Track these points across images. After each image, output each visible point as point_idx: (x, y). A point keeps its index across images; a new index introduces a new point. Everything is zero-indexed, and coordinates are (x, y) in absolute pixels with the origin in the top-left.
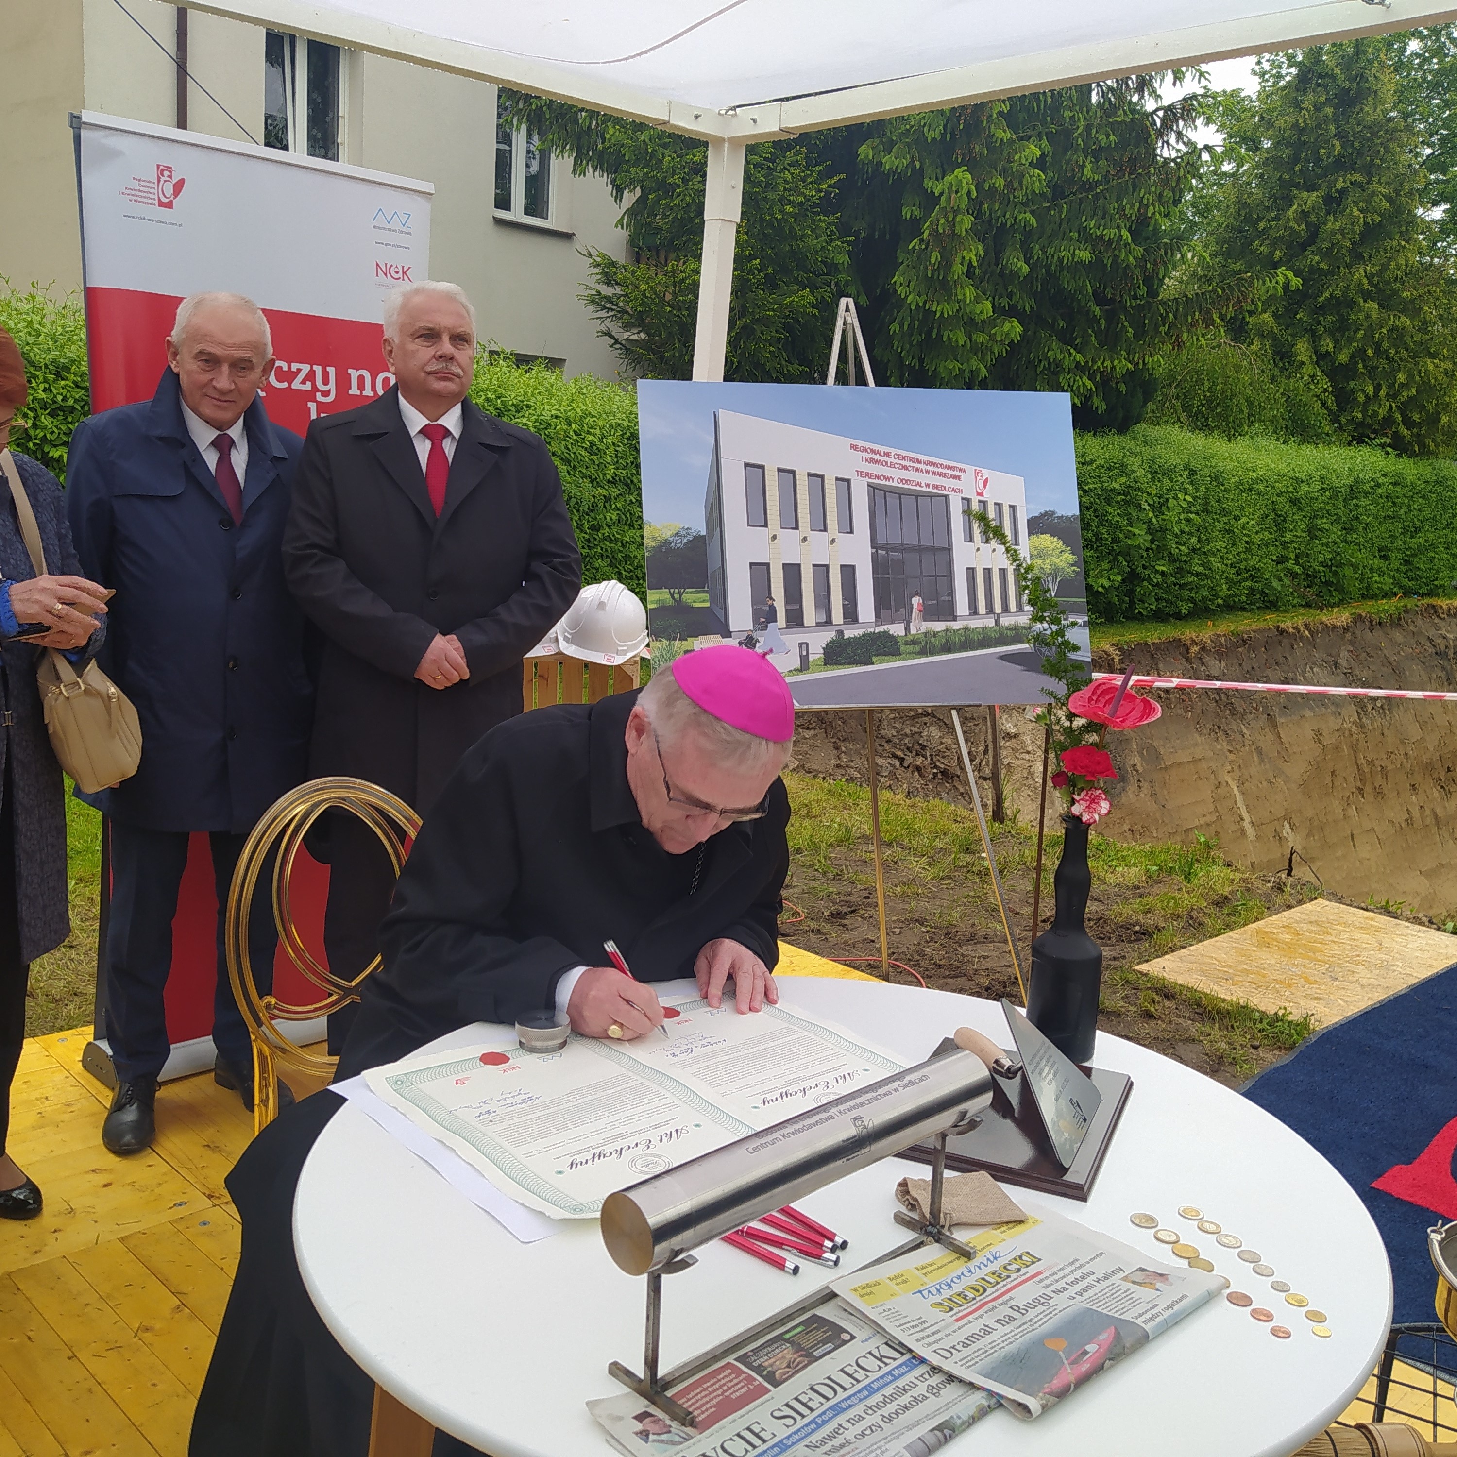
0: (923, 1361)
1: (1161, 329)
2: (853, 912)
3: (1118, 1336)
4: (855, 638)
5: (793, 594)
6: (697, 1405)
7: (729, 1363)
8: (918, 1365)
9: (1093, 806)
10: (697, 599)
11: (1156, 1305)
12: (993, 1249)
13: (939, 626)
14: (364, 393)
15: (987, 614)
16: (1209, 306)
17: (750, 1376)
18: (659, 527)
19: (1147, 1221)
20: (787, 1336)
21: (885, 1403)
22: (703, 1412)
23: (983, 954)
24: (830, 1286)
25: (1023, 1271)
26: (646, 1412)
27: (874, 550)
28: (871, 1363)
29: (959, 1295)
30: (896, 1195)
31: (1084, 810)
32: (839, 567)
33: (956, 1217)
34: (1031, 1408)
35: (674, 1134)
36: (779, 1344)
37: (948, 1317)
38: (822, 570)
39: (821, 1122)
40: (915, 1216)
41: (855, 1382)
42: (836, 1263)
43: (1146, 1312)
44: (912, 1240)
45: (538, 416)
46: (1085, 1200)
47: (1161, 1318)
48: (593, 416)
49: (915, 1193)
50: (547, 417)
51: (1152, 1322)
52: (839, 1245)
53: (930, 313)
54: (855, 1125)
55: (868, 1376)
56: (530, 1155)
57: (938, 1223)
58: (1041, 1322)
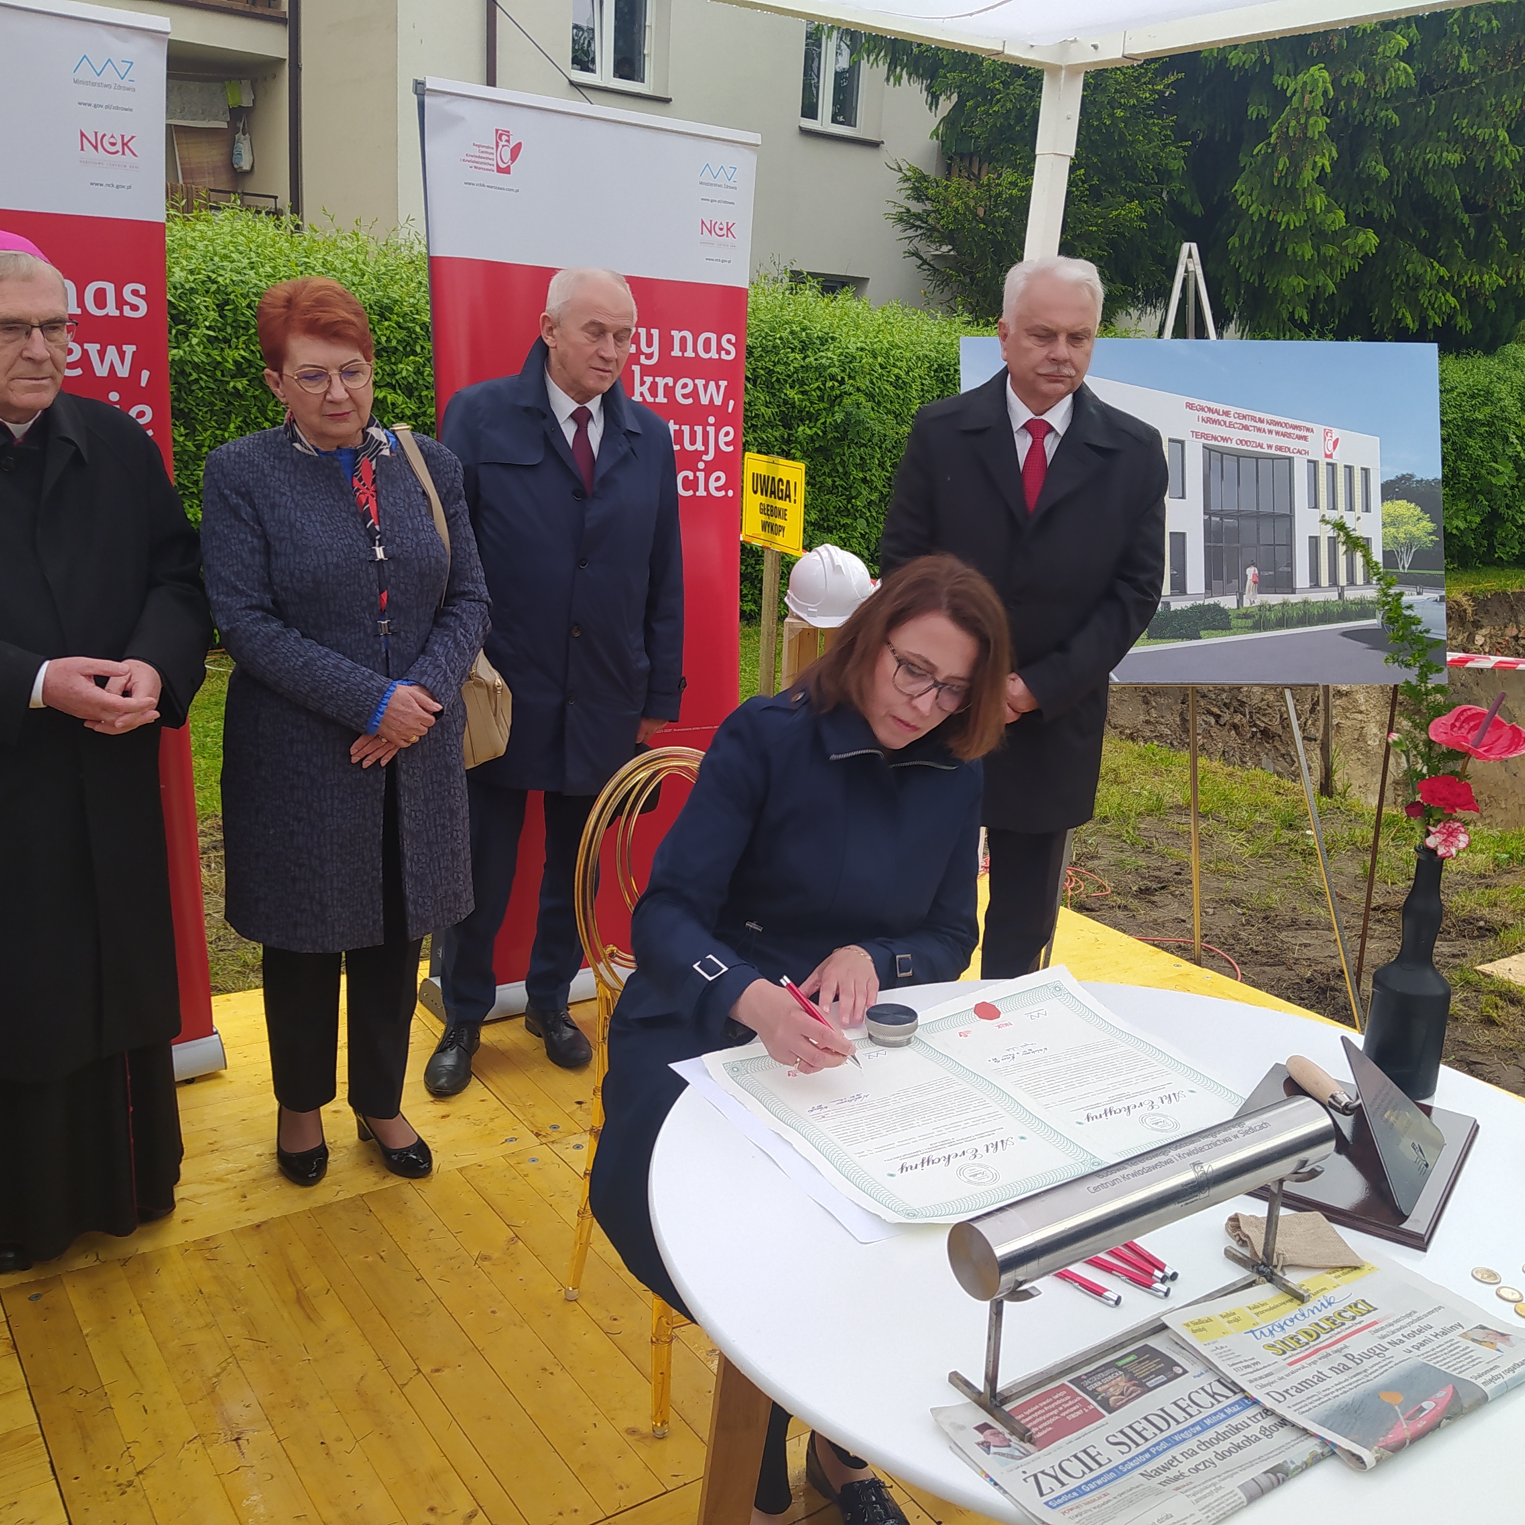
0: (1255, 1402)
2: (1163, 888)
3: (1455, 1396)
4: (1182, 611)
6: (1035, 1422)
7: (1063, 1384)
8: (1250, 1406)
9: (1451, 839)
11: (1496, 1366)
12: (1328, 1294)
13: (1275, 599)
14: (686, 355)
15: (1330, 586)
17: (1084, 1399)
19: (1489, 1276)
20: (1120, 1363)
21: (1218, 1439)
22: (1040, 1430)
23: (1305, 941)
24: (1162, 1318)
25: (1358, 1319)
26: (985, 1424)
27: (1207, 517)
28: (1203, 1399)
29: (1292, 1338)
30: (1226, 1229)
31: (1440, 843)
33: (1290, 1258)
34: (1364, 1459)
35: (1000, 1144)
36: (1112, 1370)
37: (1281, 1360)
39: (1161, 1165)
40: (1246, 1252)
41: (1188, 1417)
42: (1167, 1294)
43: (1486, 1372)
44: (1244, 1278)
45: (843, 349)
46: (1424, 1250)
47: (1501, 1381)
48: (900, 348)
49: (1245, 1229)
50: (852, 350)
51: (1493, 1385)
52: (1169, 1276)
53: (1274, 224)
54: (1194, 1169)
55: (1200, 1412)
56: (862, 1154)
57: (1271, 1264)
58: (1377, 1374)
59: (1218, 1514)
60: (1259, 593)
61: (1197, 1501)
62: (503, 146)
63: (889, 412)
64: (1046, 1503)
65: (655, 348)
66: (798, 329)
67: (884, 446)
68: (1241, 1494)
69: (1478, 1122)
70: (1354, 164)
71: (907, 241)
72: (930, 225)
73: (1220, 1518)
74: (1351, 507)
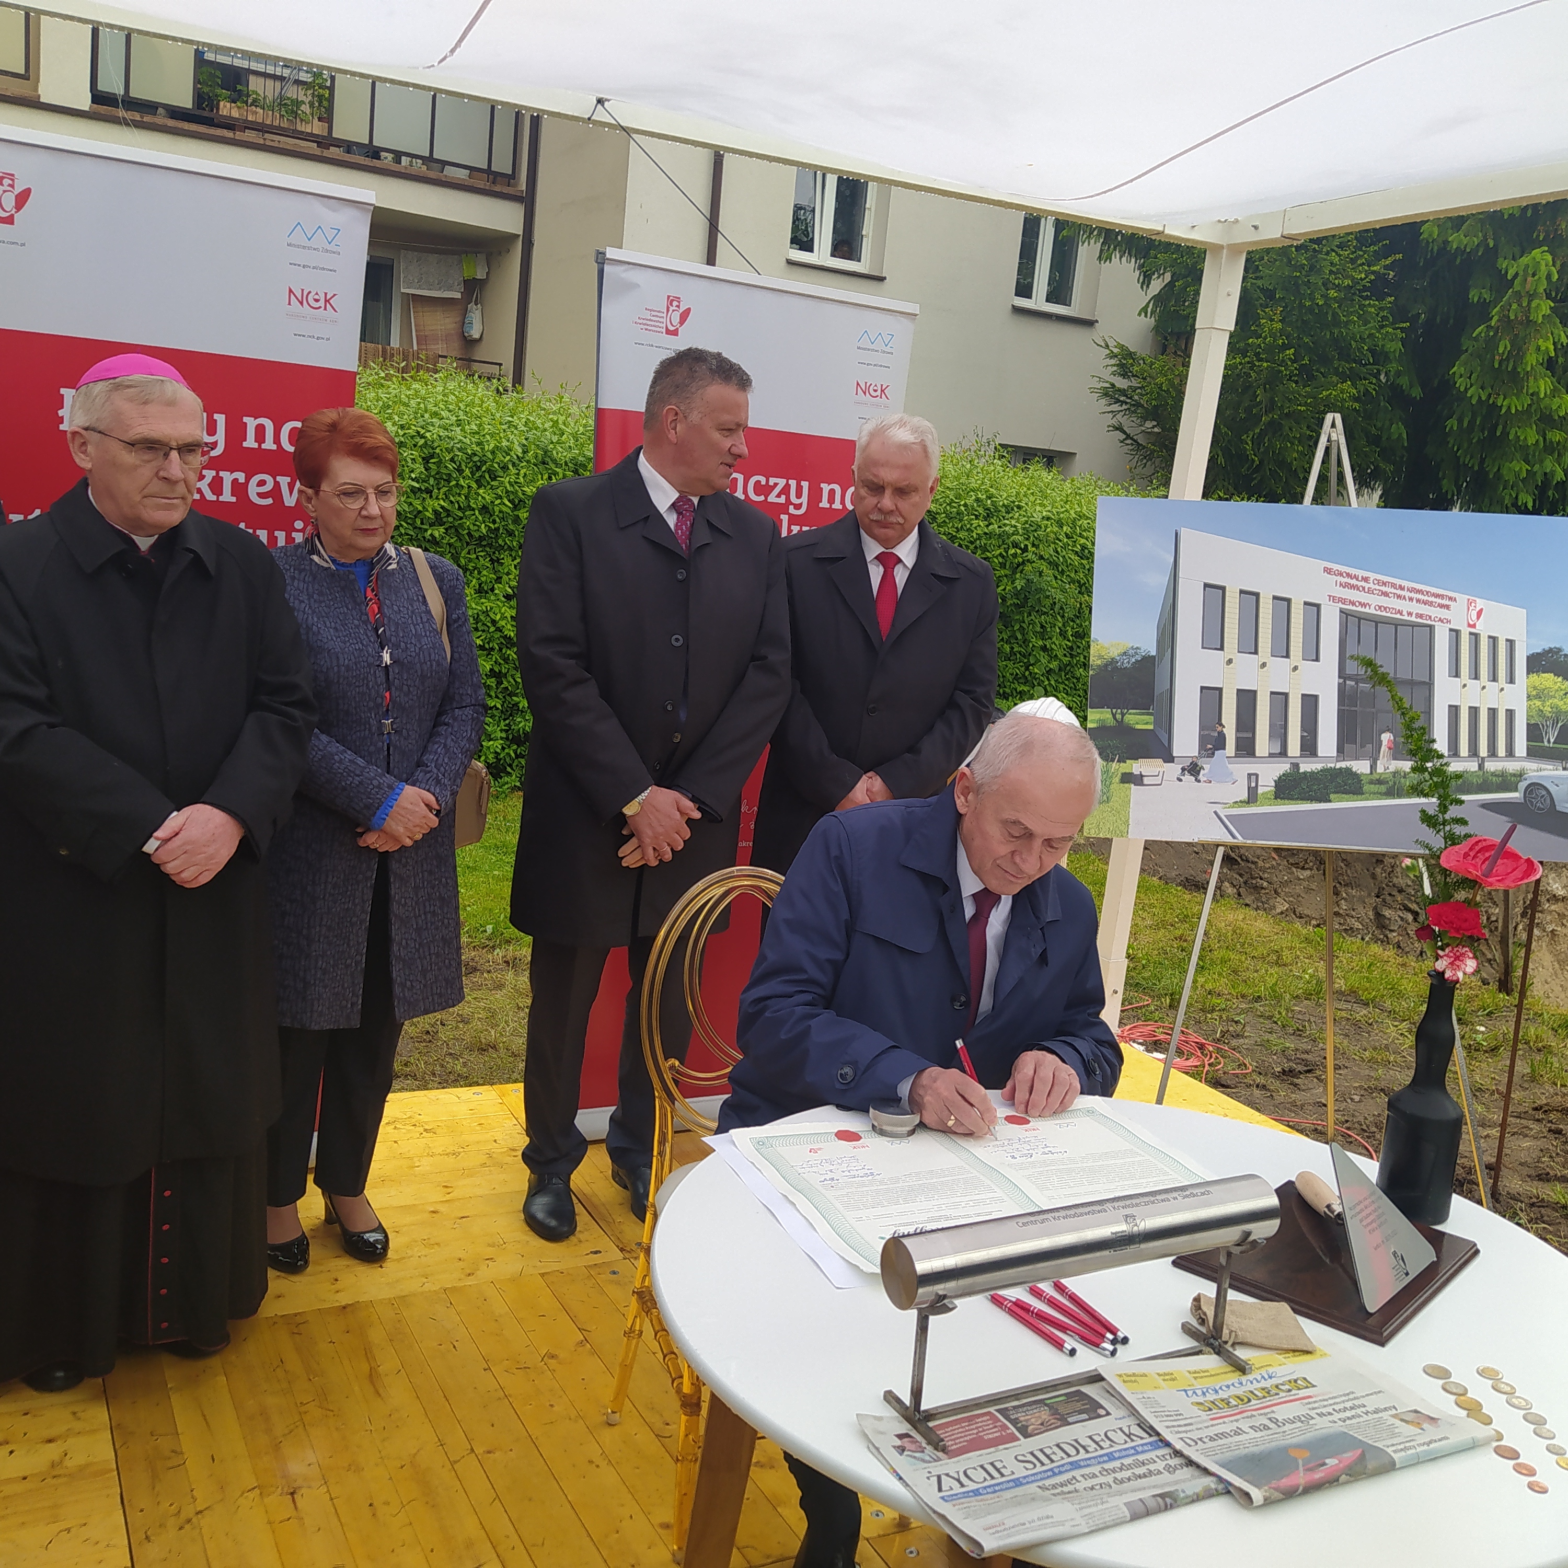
0: (1168, 1444)
2: (1308, 1071)
3: (1363, 1457)
4: (1312, 773)
5: (1246, 721)
6: (952, 1437)
7: (989, 1413)
8: (1161, 1446)
9: (1457, 963)
10: (1139, 721)
12: (1271, 1370)
13: (1410, 766)
14: (833, 506)
15: (1469, 756)
17: (1005, 1425)
18: (1106, 645)
19: (1440, 1372)
20: (1047, 1402)
21: (1121, 1469)
22: (956, 1444)
24: (1099, 1369)
25: (1293, 1392)
27: (1341, 681)
28: (1119, 1437)
29: (1222, 1400)
31: (1448, 967)
32: (1300, 696)
33: (1242, 1336)
34: (1254, 1498)
37: (1205, 1415)
38: (1280, 699)
39: (1094, 1212)
40: (1203, 1330)
41: (1098, 1448)
42: (1113, 1353)
43: (1400, 1444)
44: (1192, 1348)
45: (1028, 517)
46: (1382, 1344)
47: (1413, 1451)
48: (1088, 518)
49: (1204, 1308)
50: (1037, 517)
51: (1403, 1454)
52: (1120, 1339)
53: (1495, 408)
54: (1126, 1221)
55: (1111, 1446)
56: (860, 1219)
57: (1221, 1338)
58: (1294, 1435)
59: (1097, 1522)
60: (1395, 759)
61: (1081, 1509)
63: (1072, 581)
64: (942, 1498)
65: (804, 499)
66: (984, 497)
67: (1066, 615)
68: (1125, 1509)
69: (1479, 1247)
71: (1111, 415)
72: (1136, 401)
73: (1101, 1526)
74: (1494, 679)
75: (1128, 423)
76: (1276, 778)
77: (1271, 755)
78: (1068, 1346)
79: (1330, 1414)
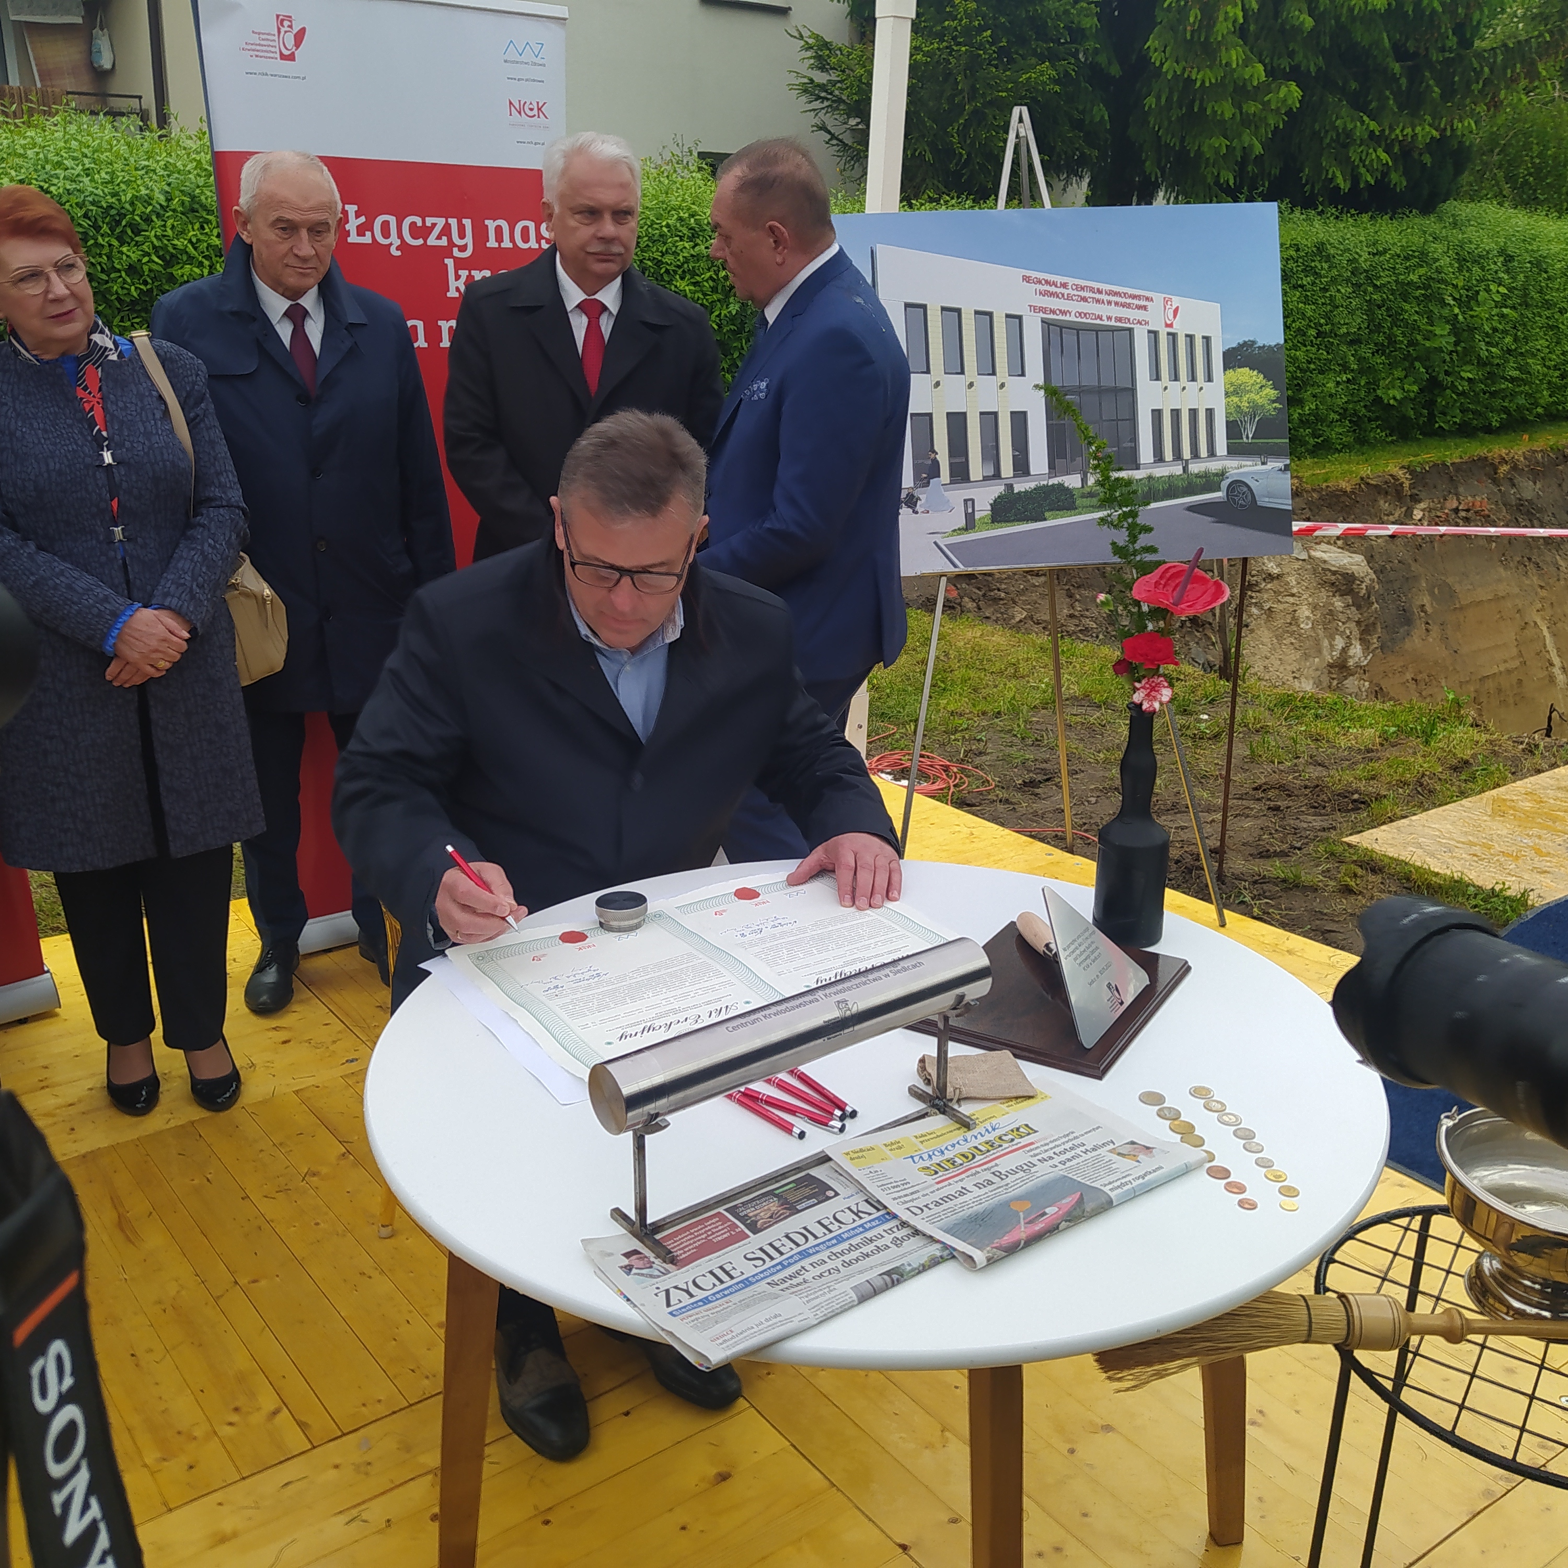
0: (895, 1217)
1: (1474, 87)
3: (1081, 1200)
4: (1026, 492)
5: (958, 446)
6: (681, 1246)
7: (719, 1213)
8: (889, 1220)
9: (1153, 693)
11: (1128, 1175)
12: (994, 1121)
14: (503, 245)
15: (1174, 460)
16: (1534, 56)
17: (734, 1223)
19: (1156, 1099)
20: (777, 1192)
21: (849, 1250)
22: (685, 1252)
23: (1182, 824)
24: (828, 1150)
25: (1016, 1141)
26: (635, 1251)
28: (847, 1217)
29: (948, 1161)
30: (918, 1070)
31: (1145, 698)
32: (1009, 414)
33: (965, 1092)
34: (976, 1259)
35: (724, 1009)
37: (930, 1180)
38: (990, 419)
39: (805, 1004)
40: (927, 1089)
41: (827, 1232)
42: (842, 1130)
43: (1117, 1181)
44: (918, 1112)
46: (1100, 1078)
47: (1129, 1186)
49: (928, 1068)
51: (1120, 1190)
52: (848, 1114)
53: (1190, 81)
54: (839, 1007)
55: (840, 1228)
56: (585, 1026)
57: (945, 1097)
58: (1018, 1186)
59: (826, 1312)
61: (809, 1301)
62: (286, 32)
64: (671, 1313)
65: (469, 240)
68: (853, 1293)
69: (1190, 964)
70: (1277, 15)
71: (812, 114)
72: (836, 96)
73: (829, 1315)
74: (1193, 379)
75: (830, 121)
76: (992, 502)
77: (985, 478)
78: (796, 1131)
79: (1051, 1158)
